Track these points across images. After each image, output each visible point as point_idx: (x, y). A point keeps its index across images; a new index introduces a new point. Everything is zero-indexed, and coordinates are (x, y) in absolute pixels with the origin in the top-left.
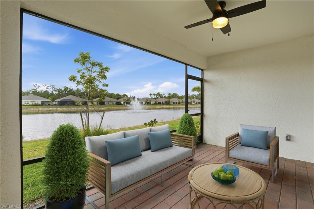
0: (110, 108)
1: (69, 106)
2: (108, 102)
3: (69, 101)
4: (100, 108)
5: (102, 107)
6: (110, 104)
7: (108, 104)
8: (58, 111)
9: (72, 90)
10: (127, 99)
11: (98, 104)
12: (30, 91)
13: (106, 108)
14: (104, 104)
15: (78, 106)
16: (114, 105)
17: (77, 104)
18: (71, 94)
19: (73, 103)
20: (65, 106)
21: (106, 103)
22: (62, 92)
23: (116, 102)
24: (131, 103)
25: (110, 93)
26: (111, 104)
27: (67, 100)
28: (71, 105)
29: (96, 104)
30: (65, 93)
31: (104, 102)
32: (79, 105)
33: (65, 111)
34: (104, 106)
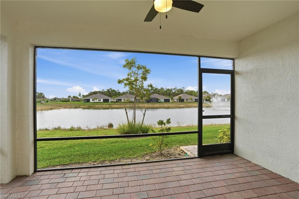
0: (189, 105)
1: (154, 103)
2: (187, 99)
3: (153, 99)
4: (179, 105)
5: (181, 104)
6: (189, 101)
7: (187, 101)
8: (146, 107)
9: (157, 89)
10: (206, 96)
11: (178, 101)
12: (128, 91)
13: (186, 105)
14: (184, 102)
15: (160, 103)
16: (193, 102)
17: (160, 101)
18: (157, 93)
19: (157, 101)
20: (150, 103)
21: (185, 100)
22: (149, 91)
23: (195, 99)
24: (211, 100)
25: (190, 91)
26: (191, 101)
27: (152, 98)
28: (155, 102)
29: (176, 101)
30: (152, 92)
31: (184, 99)
32: (162, 102)
33: (150, 107)
34: (183, 103)
